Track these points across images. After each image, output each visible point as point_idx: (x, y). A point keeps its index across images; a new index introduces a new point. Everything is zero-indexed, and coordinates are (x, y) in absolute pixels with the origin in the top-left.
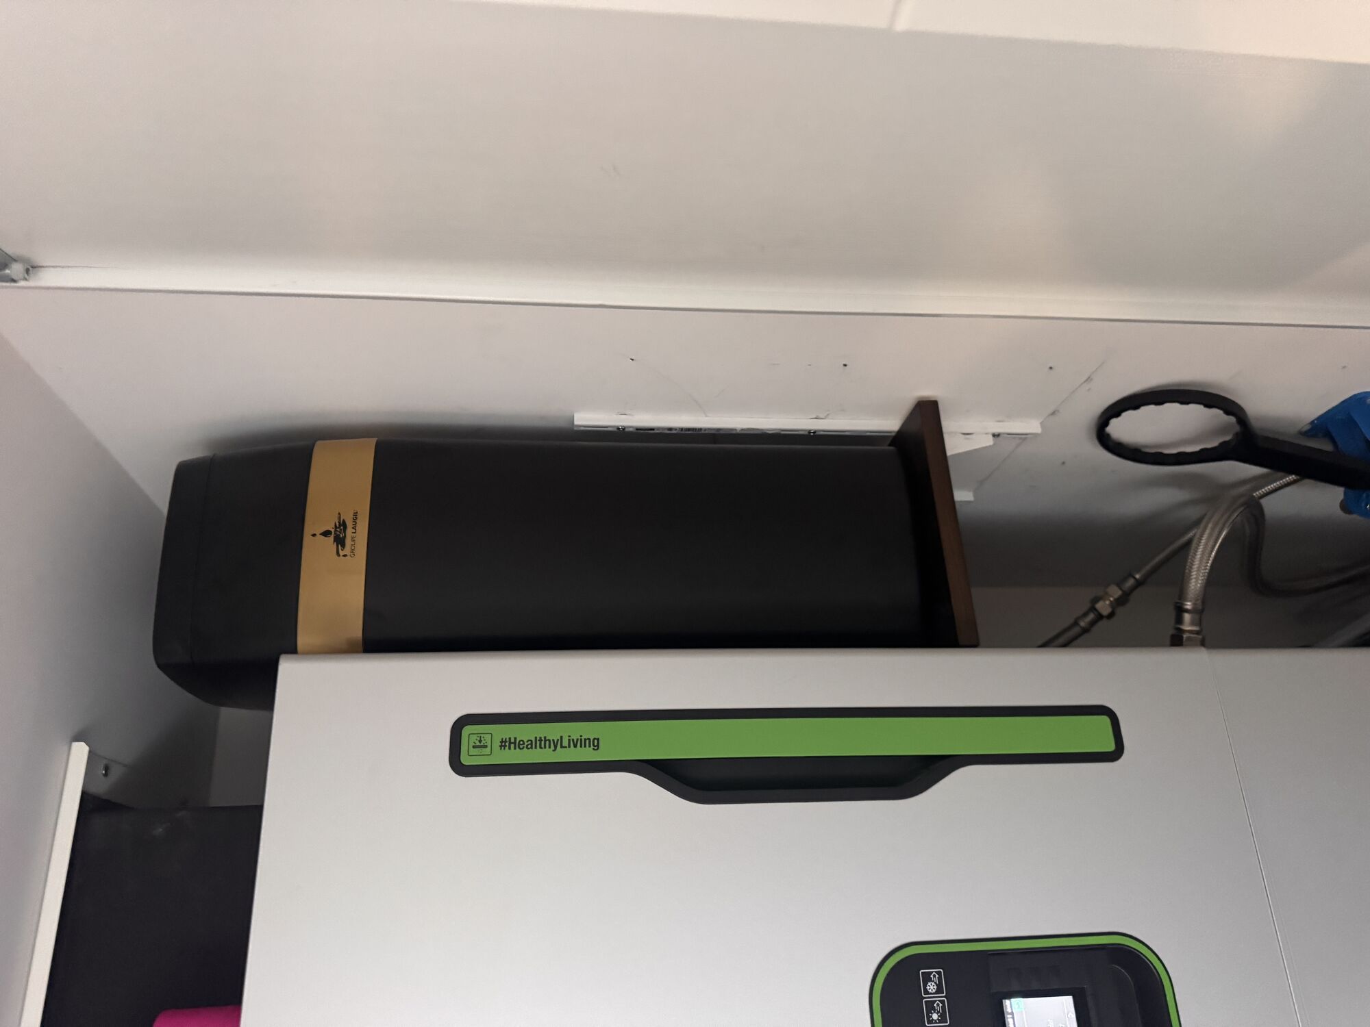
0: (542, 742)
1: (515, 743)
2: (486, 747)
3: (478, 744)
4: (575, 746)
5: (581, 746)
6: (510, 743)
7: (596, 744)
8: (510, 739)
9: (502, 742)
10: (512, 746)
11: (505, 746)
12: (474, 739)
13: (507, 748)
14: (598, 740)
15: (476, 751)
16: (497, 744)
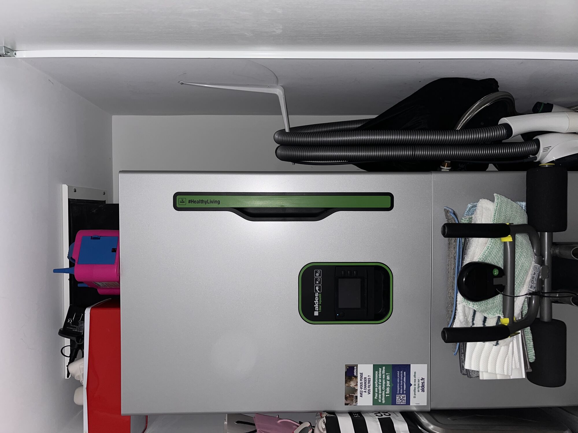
0: (202, 201)
1: (193, 201)
2: (184, 202)
3: (182, 201)
4: (212, 203)
5: (214, 203)
6: (192, 201)
7: (219, 202)
8: (192, 200)
9: (189, 201)
10: (192, 202)
11: (190, 202)
12: (180, 199)
13: (191, 203)
14: (219, 201)
15: (181, 203)
16: (187, 201)
